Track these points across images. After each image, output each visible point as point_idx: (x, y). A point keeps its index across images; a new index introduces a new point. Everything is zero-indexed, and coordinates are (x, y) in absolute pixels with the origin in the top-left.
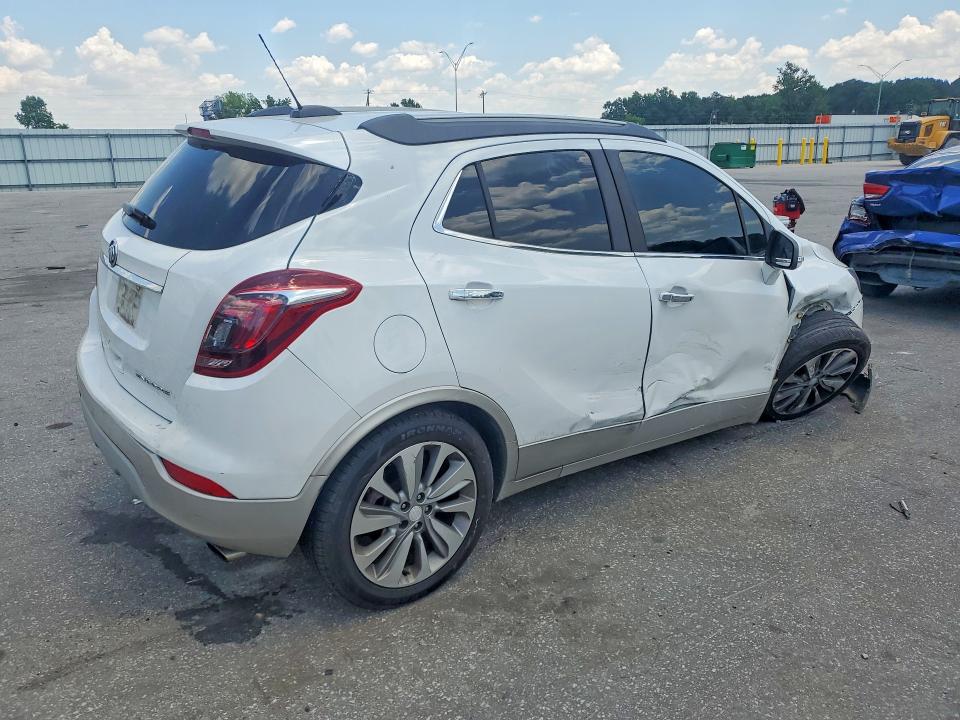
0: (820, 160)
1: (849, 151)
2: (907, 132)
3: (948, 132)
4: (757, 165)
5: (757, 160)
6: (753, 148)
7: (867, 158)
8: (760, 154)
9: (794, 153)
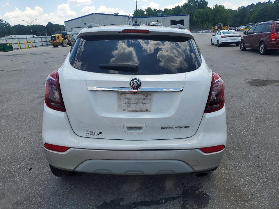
0: (31, 47)
1: (37, 44)
2: (53, 39)
3: (63, 38)
4: (14, 50)
5: (13, 48)
6: (11, 45)
7: (42, 46)
8: (14, 46)
9: (22, 46)
